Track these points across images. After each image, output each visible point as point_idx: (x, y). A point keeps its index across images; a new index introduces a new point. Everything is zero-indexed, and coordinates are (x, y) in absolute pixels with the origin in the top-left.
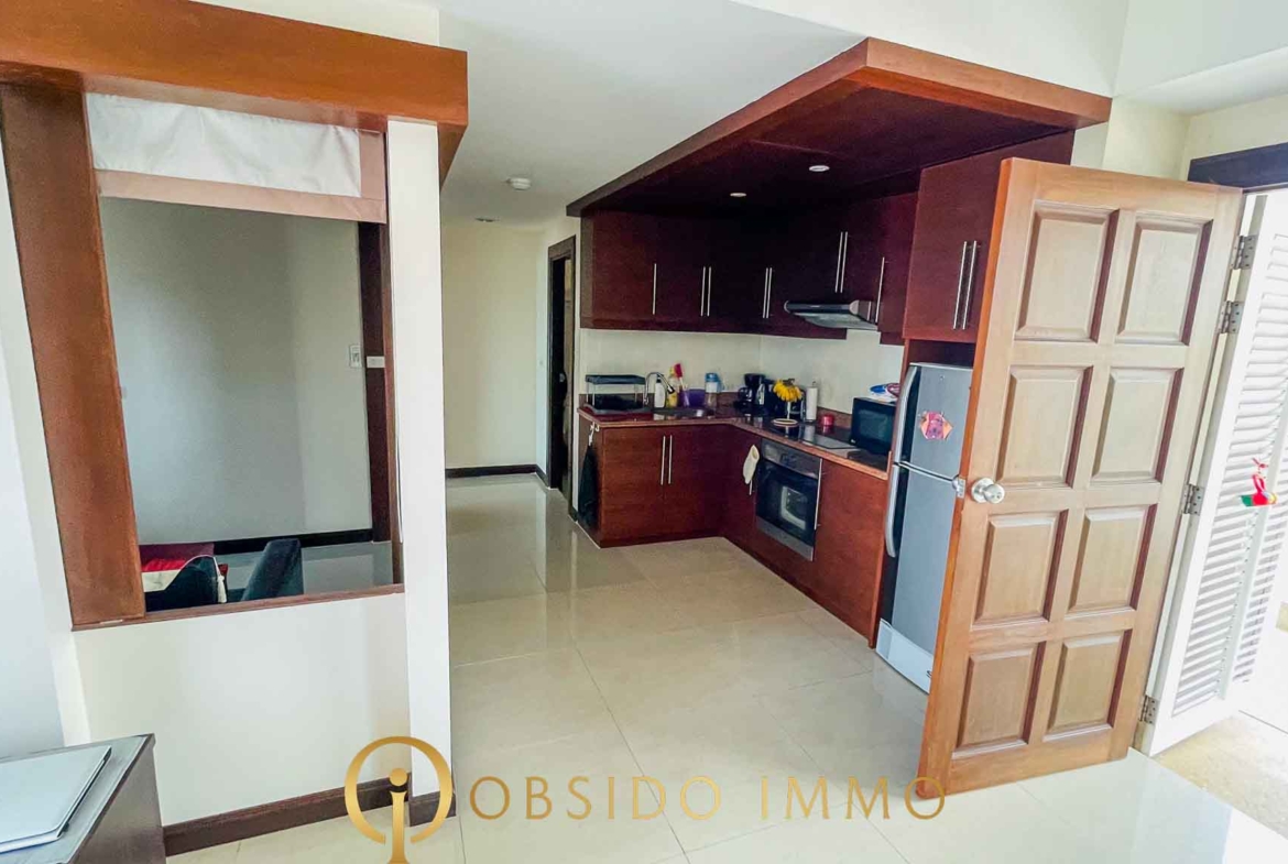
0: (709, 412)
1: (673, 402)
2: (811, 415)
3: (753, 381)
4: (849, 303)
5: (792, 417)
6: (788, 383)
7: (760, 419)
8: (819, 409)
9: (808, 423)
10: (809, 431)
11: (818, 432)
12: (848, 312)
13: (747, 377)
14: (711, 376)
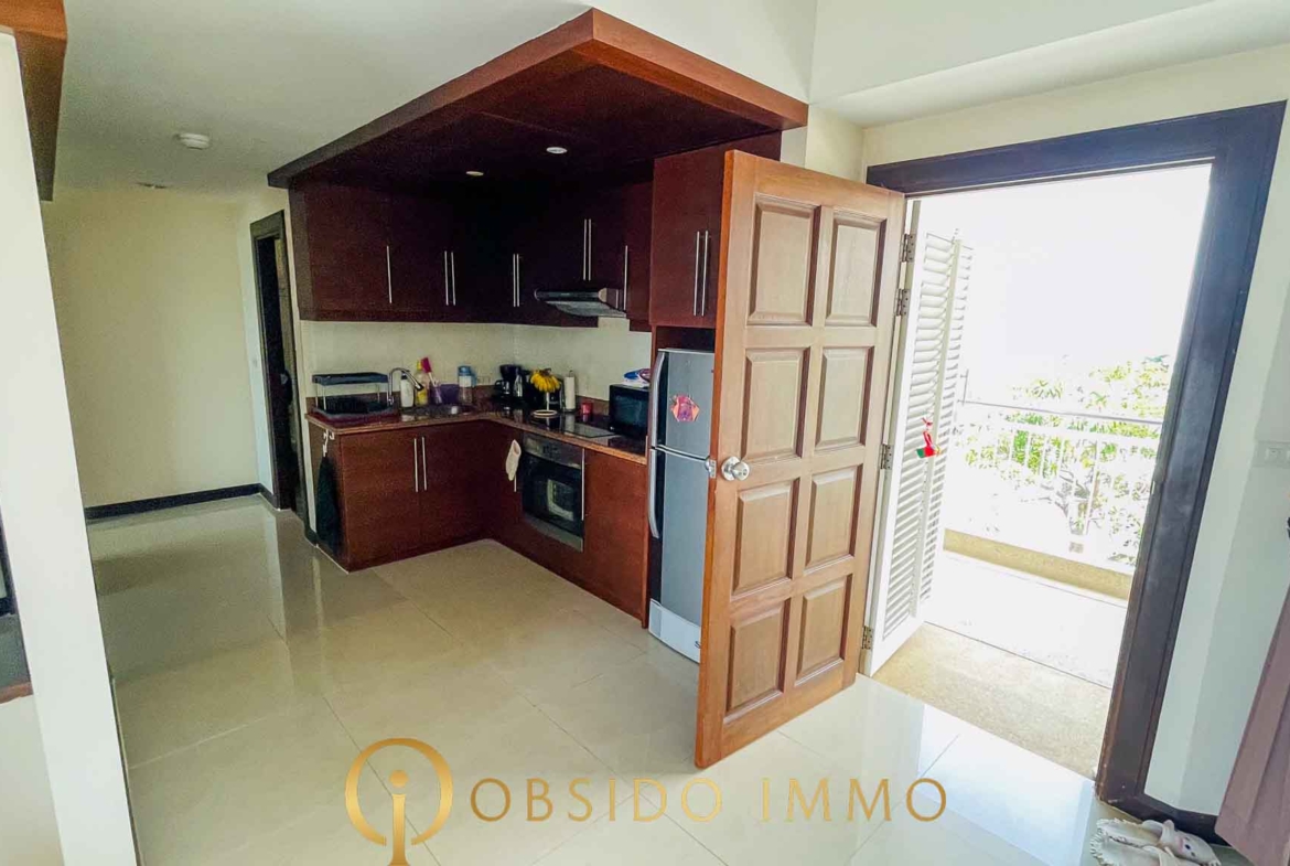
0: (464, 408)
1: (423, 399)
2: (570, 404)
3: (509, 372)
4: (597, 291)
5: (551, 407)
6: (545, 373)
7: (520, 412)
8: (577, 398)
9: (568, 412)
10: (570, 420)
11: (578, 420)
12: (597, 300)
13: (502, 369)
14: (464, 369)
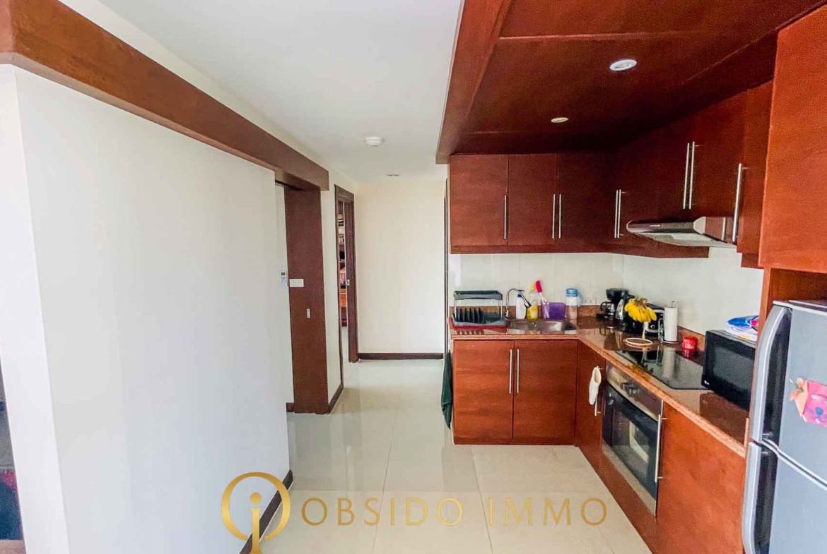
0: (568, 327)
1: (533, 314)
2: (670, 335)
3: (616, 296)
4: (694, 222)
6: (639, 302)
8: (680, 328)
9: (667, 344)
12: (692, 231)
13: (609, 292)
14: (571, 291)
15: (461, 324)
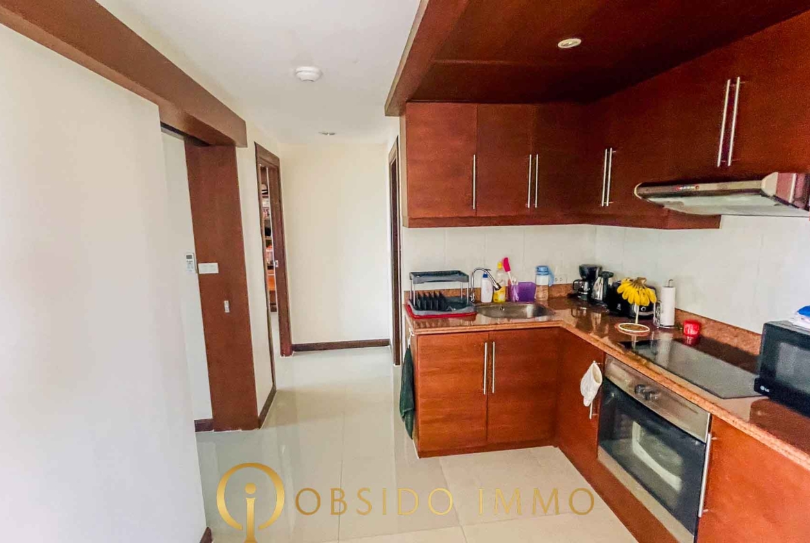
0: (540, 311)
1: (501, 297)
2: (667, 319)
3: (589, 274)
5: (642, 322)
6: (637, 283)
7: (598, 315)
8: (678, 311)
9: (664, 330)
11: (678, 340)
12: (759, 192)
13: (582, 269)
14: (542, 269)
15: (422, 313)
